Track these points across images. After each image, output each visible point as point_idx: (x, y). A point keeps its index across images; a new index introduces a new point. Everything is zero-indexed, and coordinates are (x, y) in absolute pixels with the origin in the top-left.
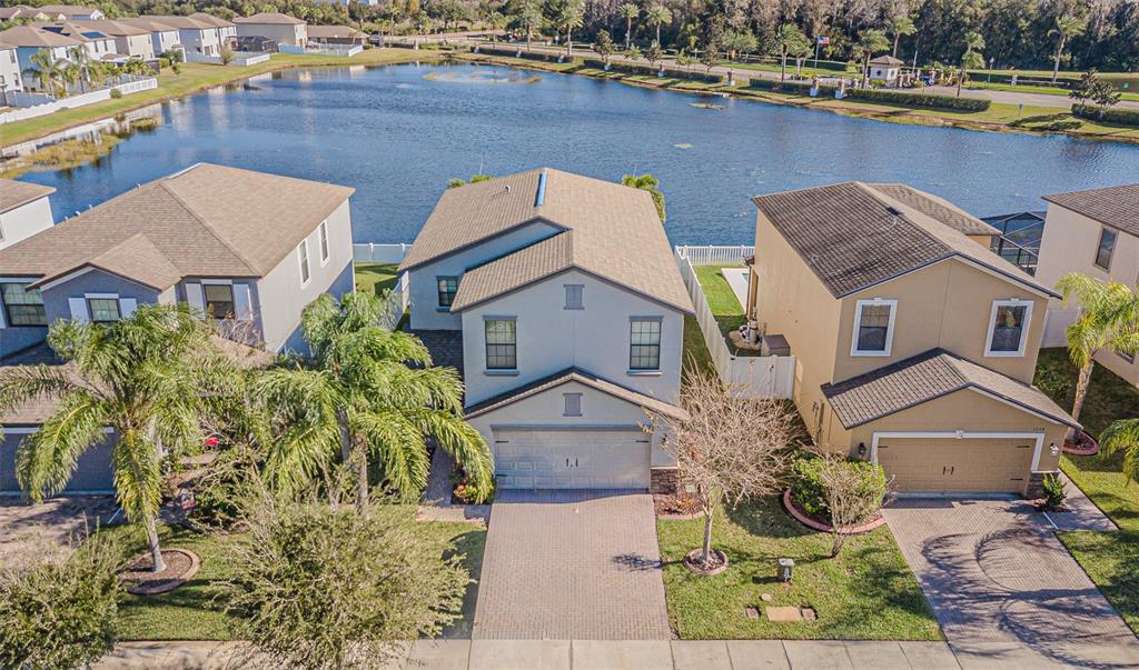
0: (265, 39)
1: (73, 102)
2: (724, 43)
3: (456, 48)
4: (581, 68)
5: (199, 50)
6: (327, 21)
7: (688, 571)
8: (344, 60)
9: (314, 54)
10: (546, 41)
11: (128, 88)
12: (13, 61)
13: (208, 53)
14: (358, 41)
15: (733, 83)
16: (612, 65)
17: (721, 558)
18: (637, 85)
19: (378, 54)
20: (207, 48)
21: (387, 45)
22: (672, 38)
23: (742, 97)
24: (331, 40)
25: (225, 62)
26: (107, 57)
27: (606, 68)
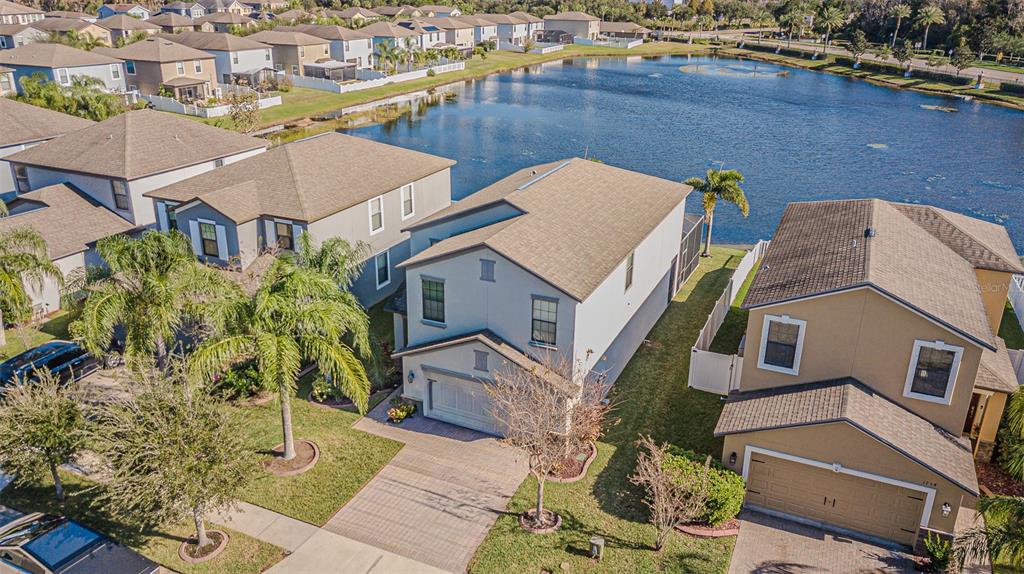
0: (563, 32)
1: (397, 78)
2: (995, 45)
3: (725, 43)
4: (831, 65)
5: (510, 41)
6: (622, 18)
7: (518, 524)
8: (622, 52)
9: (599, 46)
10: (816, 39)
11: (441, 69)
12: (370, 47)
13: (516, 44)
14: (640, 36)
15: (981, 86)
16: (862, 64)
17: (556, 521)
18: (878, 84)
19: (655, 47)
20: (517, 39)
21: (665, 39)
22: (940, 39)
23: (988, 102)
24: (618, 35)
25: (526, 51)
26: (437, 45)
27: (855, 66)
